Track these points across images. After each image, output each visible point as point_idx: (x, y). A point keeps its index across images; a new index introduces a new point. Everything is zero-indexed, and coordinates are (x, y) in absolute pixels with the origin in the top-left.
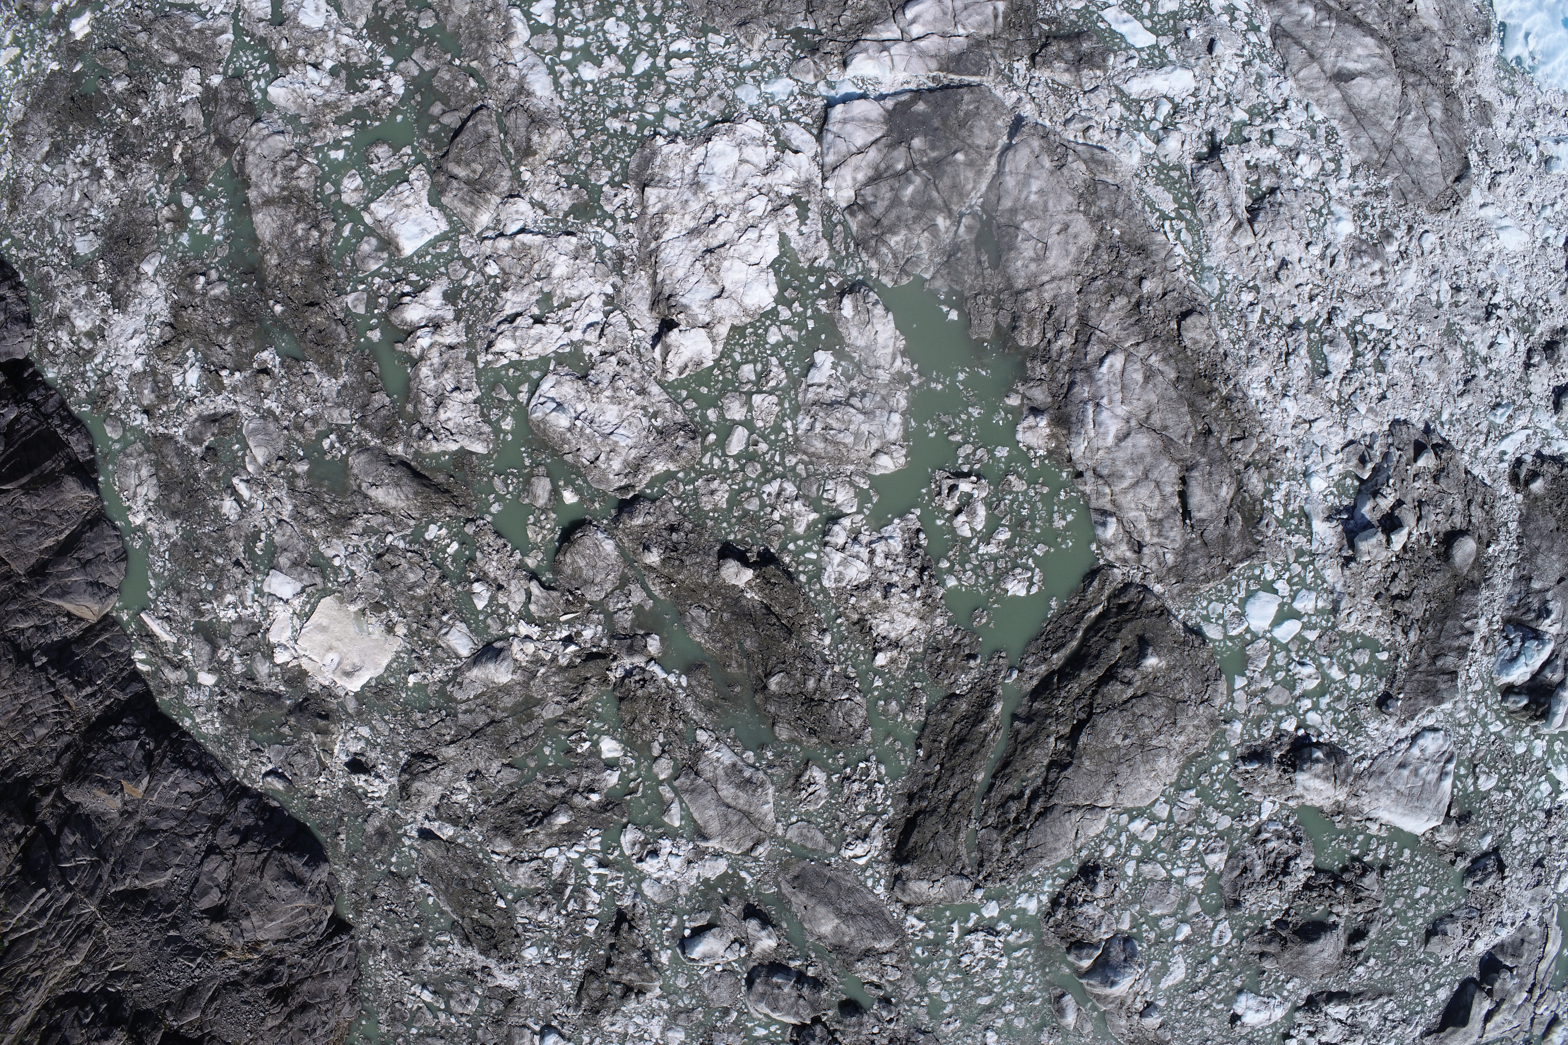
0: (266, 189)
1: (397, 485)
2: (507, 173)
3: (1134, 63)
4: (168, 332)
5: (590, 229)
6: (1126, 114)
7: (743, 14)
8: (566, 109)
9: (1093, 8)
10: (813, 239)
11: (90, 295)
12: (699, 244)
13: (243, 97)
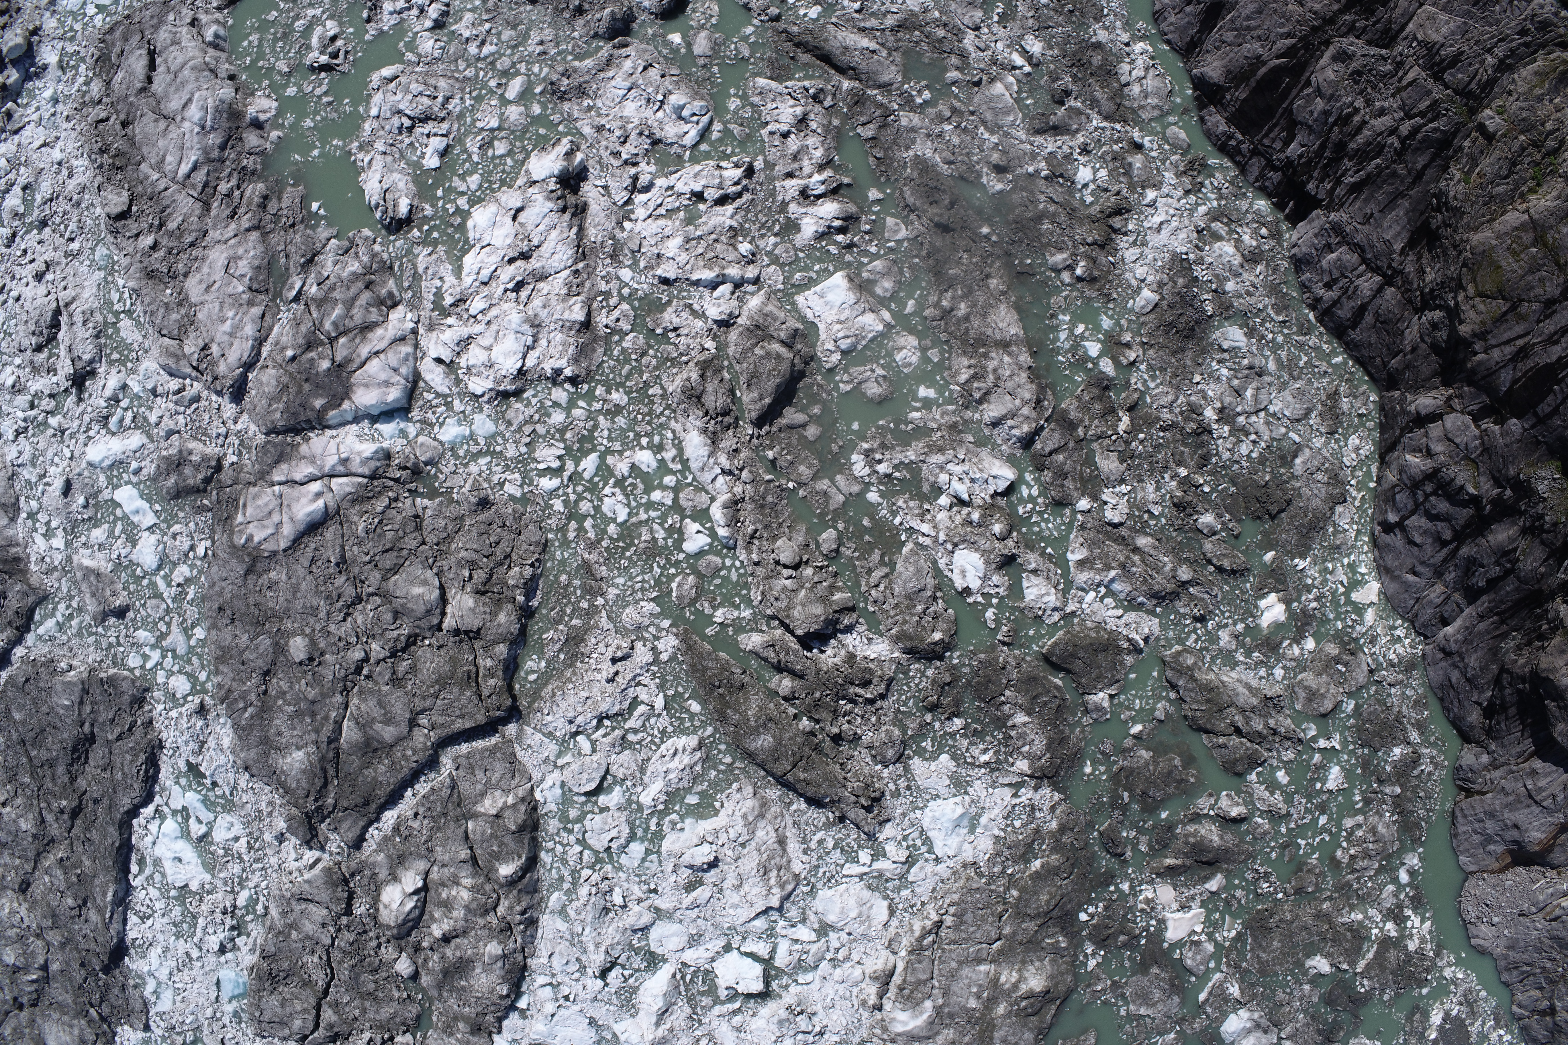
0: (1007, 359)
1: (846, 48)
2: (731, 350)
3: (134, 465)
4: (1117, 222)
5: (645, 286)
6: (147, 413)
7: (483, 517)
8: (669, 418)
9: (163, 526)
10: (430, 272)
11: (1222, 280)
12: (534, 264)
13: (1047, 476)
